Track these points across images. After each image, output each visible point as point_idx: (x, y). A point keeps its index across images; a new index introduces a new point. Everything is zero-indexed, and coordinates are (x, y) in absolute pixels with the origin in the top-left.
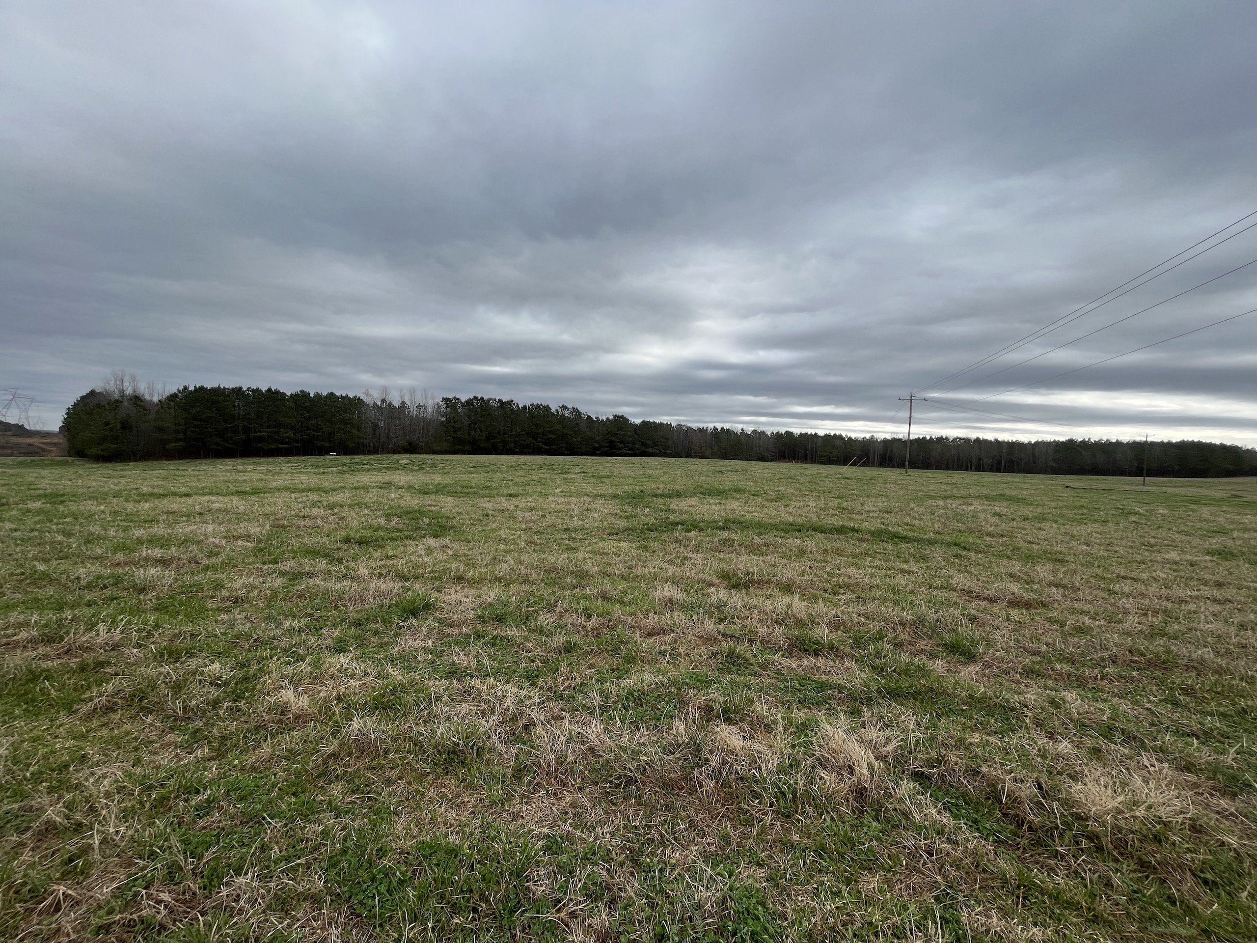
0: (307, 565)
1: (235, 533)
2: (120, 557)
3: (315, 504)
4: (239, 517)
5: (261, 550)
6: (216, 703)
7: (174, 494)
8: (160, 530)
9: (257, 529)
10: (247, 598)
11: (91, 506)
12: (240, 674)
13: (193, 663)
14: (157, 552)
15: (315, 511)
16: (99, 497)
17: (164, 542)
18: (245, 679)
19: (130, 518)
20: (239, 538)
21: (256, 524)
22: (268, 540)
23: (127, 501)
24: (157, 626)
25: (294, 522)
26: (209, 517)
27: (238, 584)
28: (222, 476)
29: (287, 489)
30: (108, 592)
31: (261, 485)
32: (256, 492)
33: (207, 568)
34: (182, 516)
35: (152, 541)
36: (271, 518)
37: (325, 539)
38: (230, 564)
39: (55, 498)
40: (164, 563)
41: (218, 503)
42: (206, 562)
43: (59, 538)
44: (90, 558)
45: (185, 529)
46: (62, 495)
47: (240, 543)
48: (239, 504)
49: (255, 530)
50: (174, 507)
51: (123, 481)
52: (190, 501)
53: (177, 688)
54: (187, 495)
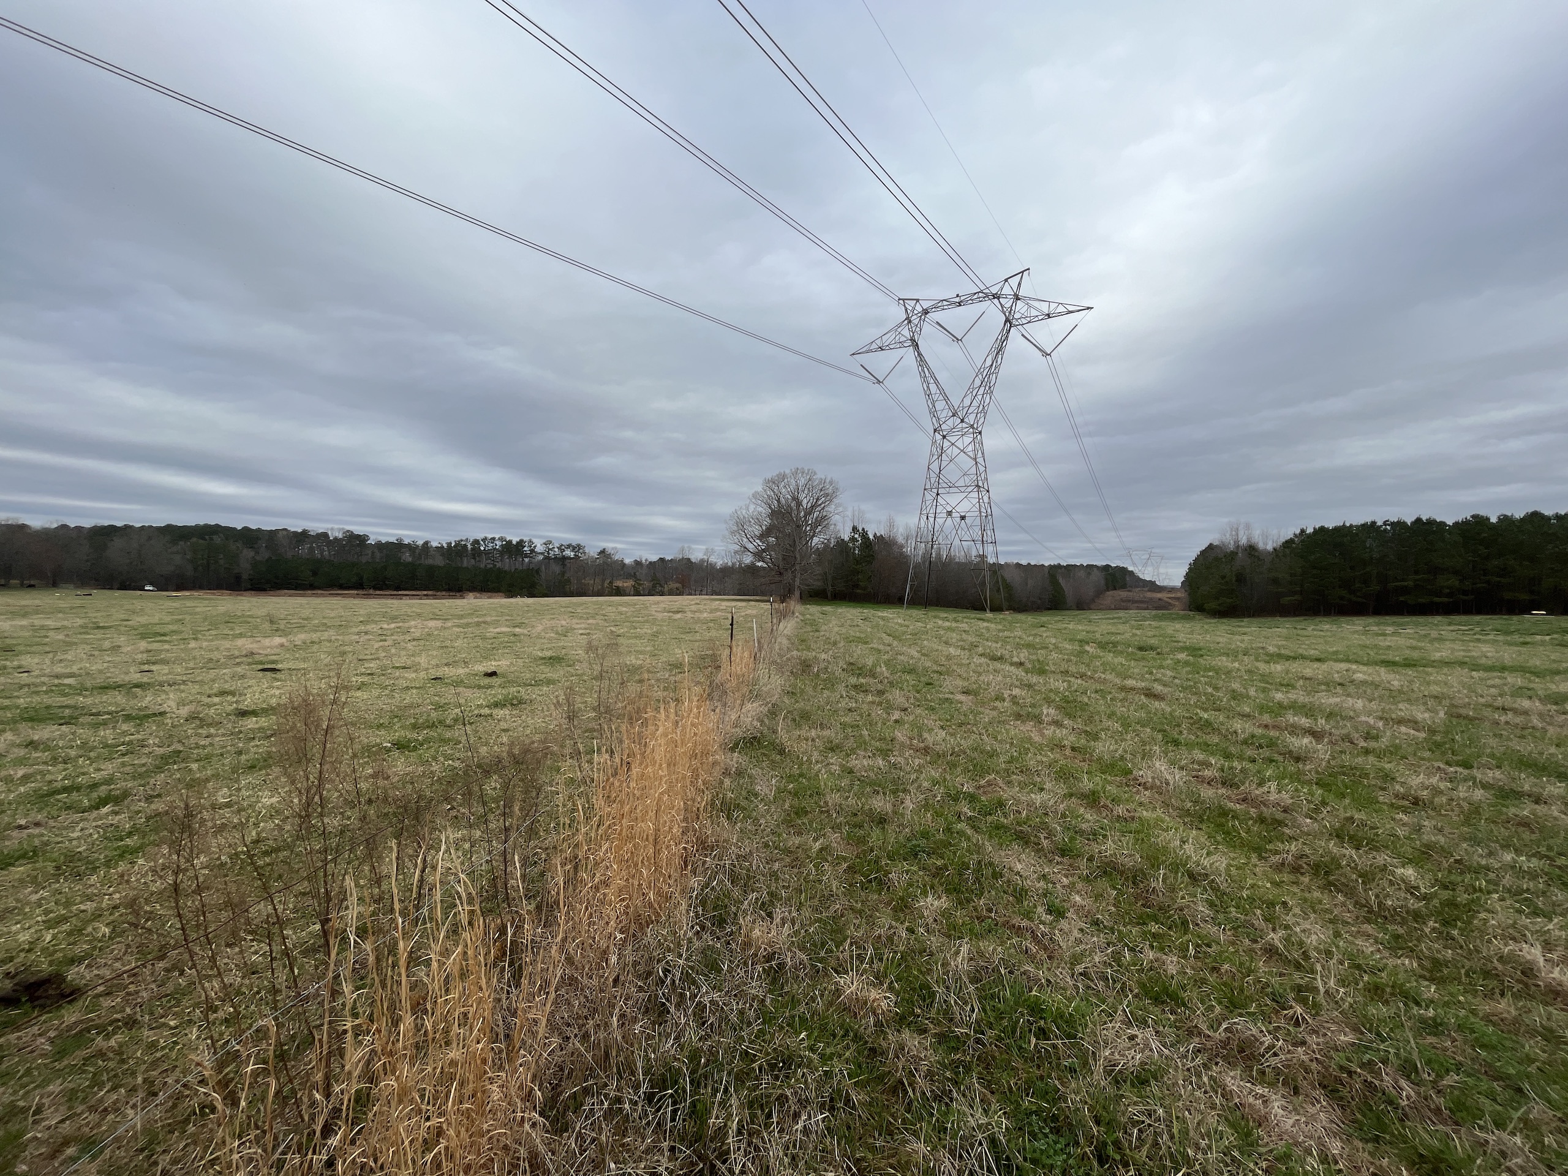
0: (1527, 782)
2: (1266, 718)
4: (1394, 695)
5: (1438, 745)
7: (1303, 657)
8: (1299, 696)
9: (1427, 715)
10: (1432, 802)
11: (1223, 662)
12: (1446, 894)
13: (1382, 858)
14: (1304, 722)
15: (1526, 704)
17: (1309, 711)
19: (1265, 678)
20: (1400, 722)
21: (1422, 708)
22: (1447, 733)
23: (1257, 660)
25: (1486, 714)
26: (1352, 689)
27: (1417, 781)
28: (1358, 639)
29: (1462, 664)
30: (1266, 753)
31: (1416, 655)
32: (1409, 664)
33: (1367, 752)
34: (1319, 684)
35: (1294, 707)
36: (1446, 702)
38: (1394, 751)
40: (1317, 735)
41: (1361, 673)
42: (1363, 744)
44: (1239, 714)
48: (1395, 680)
49: (1422, 715)
50: (1308, 672)
51: (1246, 638)
52: (1324, 667)
53: (1367, 877)
54: (1319, 660)
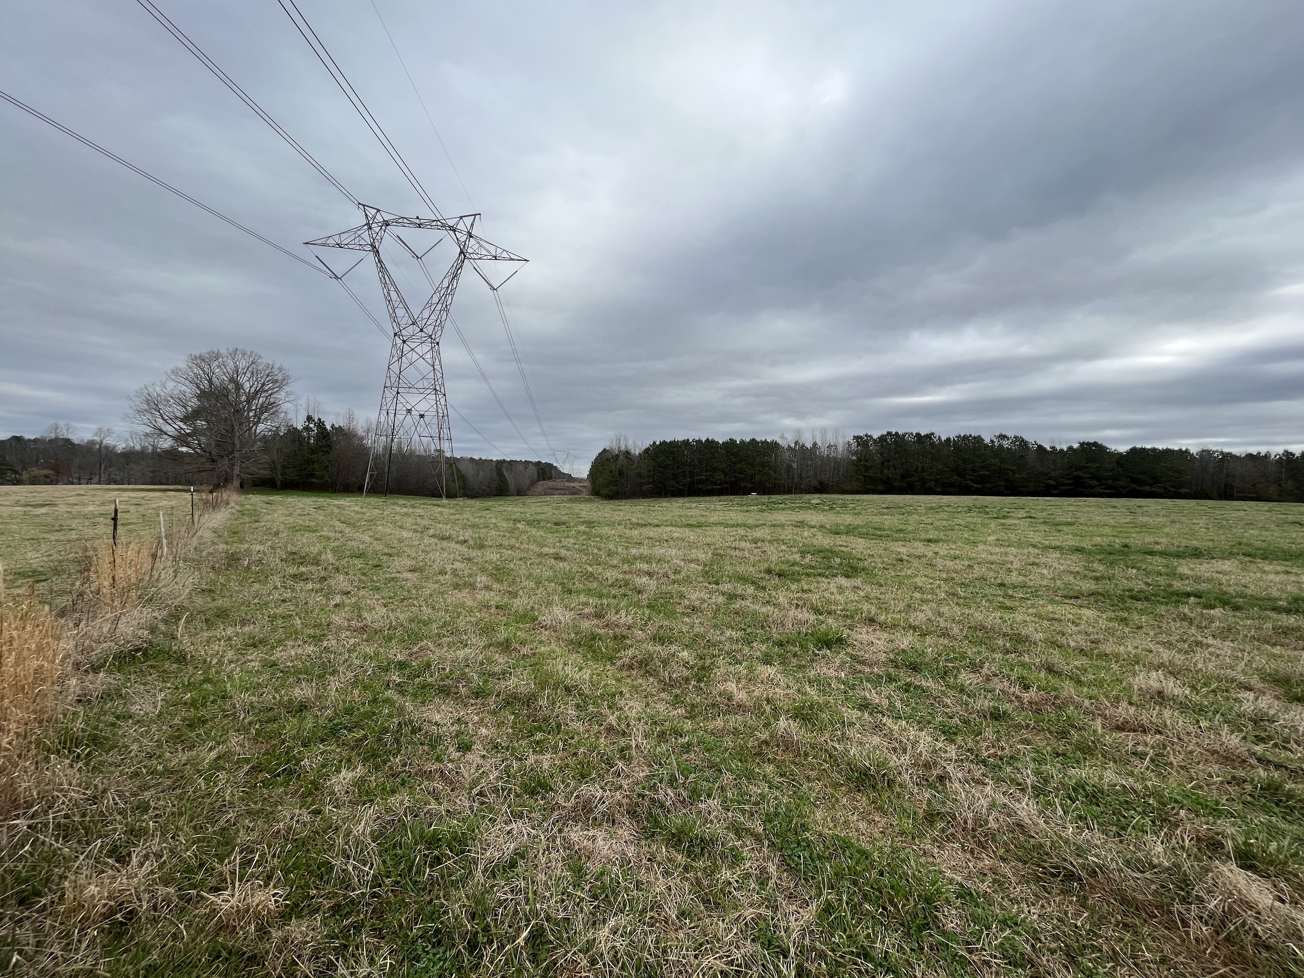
0: (740, 589)
1: (689, 558)
2: (626, 567)
3: (743, 538)
4: (691, 545)
5: (707, 573)
6: (687, 680)
7: (650, 524)
8: (645, 550)
9: (703, 556)
10: (700, 608)
11: (606, 530)
12: (700, 663)
13: (673, 648)
14: (645, 567)
15: (743, 544)
16: (612, 525)
17: (648, 560)
18: (703, 668)
19: (629, 540)
20: (691, 561)
21: (702, 552)
22: (711, 565)
23: (625, 527)
24: (649, 619)
25: (728, 552)
26: (672, 543)
27: (694, 596)
28: (678, 512)
29: (721, 524)
30: (622, 590)
31: (702, 520)
32: (700, 525)
33: (674, 582)
34: (656, 541)
35: (642, 558)
36: (712, 547)
37: (751, 569)
38: (687, 580)
39: (590, 524)
40: (650, 574)
41: (677, 533)
42: (672, 577)
43: (596, 551)
44: (611, 566)
45: (659, 551)
46: (593, 522)
47: (693, 565)
48: (690, 534)
49: (702, 556)
50: (651, 534)
51: (622, 513)
52: (660, 530)
53: (665, 662)
54: (658, 526)
